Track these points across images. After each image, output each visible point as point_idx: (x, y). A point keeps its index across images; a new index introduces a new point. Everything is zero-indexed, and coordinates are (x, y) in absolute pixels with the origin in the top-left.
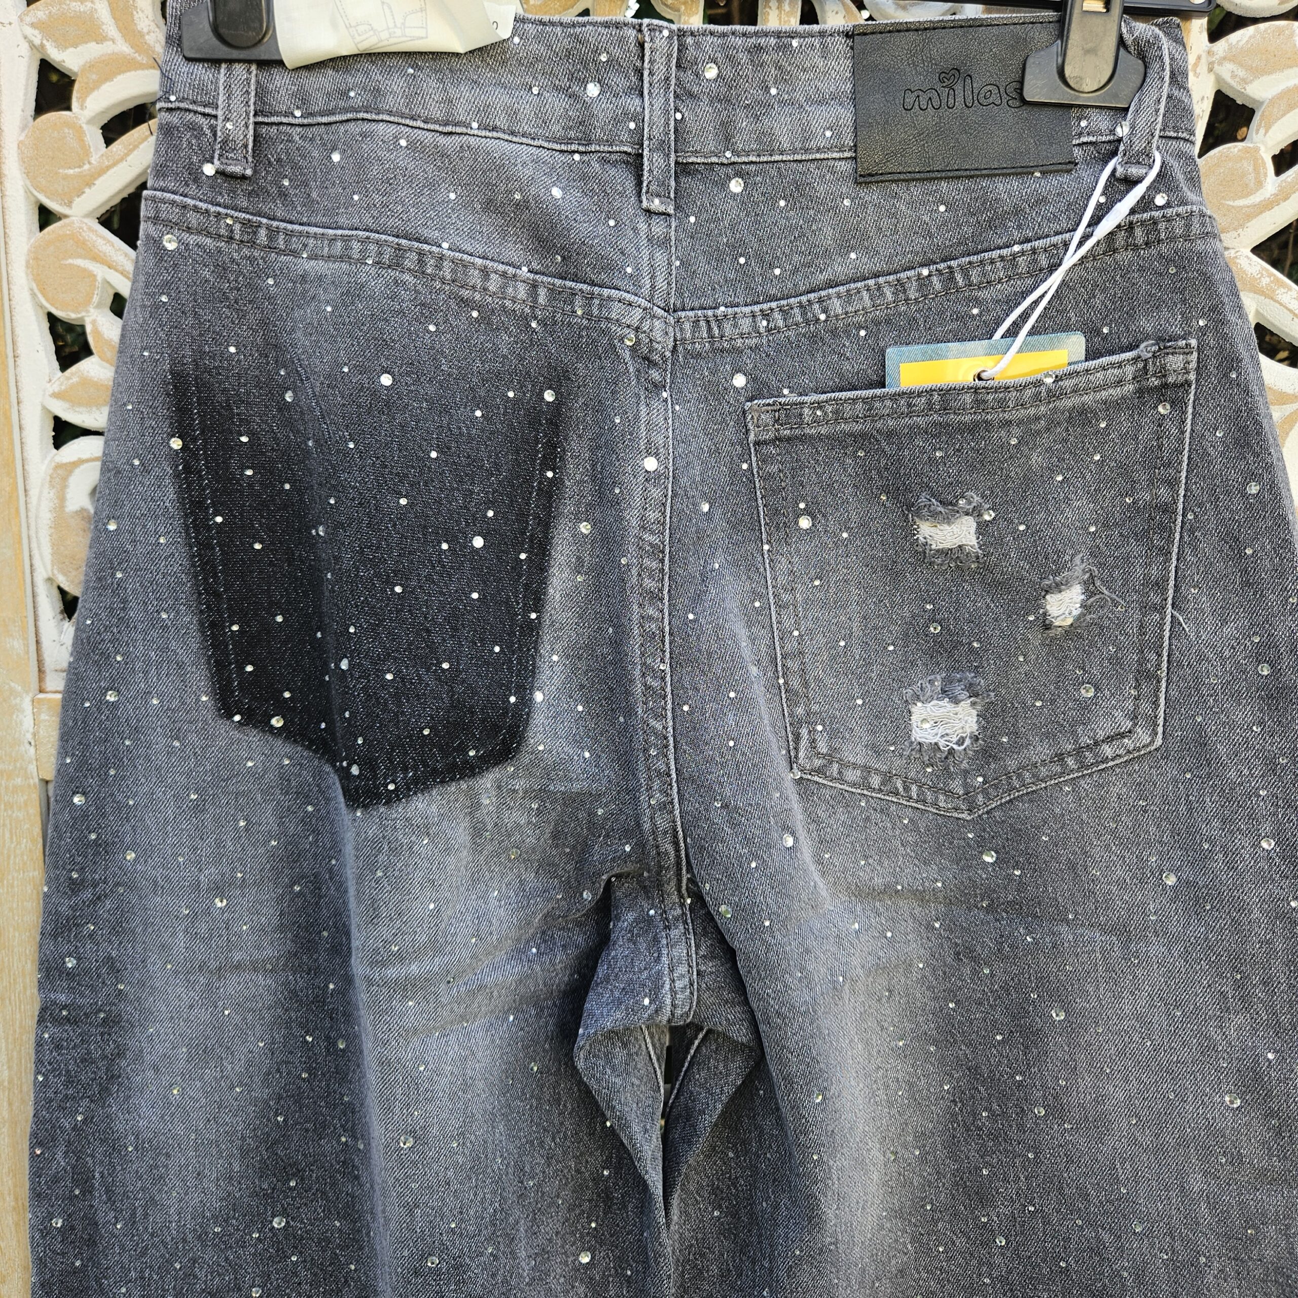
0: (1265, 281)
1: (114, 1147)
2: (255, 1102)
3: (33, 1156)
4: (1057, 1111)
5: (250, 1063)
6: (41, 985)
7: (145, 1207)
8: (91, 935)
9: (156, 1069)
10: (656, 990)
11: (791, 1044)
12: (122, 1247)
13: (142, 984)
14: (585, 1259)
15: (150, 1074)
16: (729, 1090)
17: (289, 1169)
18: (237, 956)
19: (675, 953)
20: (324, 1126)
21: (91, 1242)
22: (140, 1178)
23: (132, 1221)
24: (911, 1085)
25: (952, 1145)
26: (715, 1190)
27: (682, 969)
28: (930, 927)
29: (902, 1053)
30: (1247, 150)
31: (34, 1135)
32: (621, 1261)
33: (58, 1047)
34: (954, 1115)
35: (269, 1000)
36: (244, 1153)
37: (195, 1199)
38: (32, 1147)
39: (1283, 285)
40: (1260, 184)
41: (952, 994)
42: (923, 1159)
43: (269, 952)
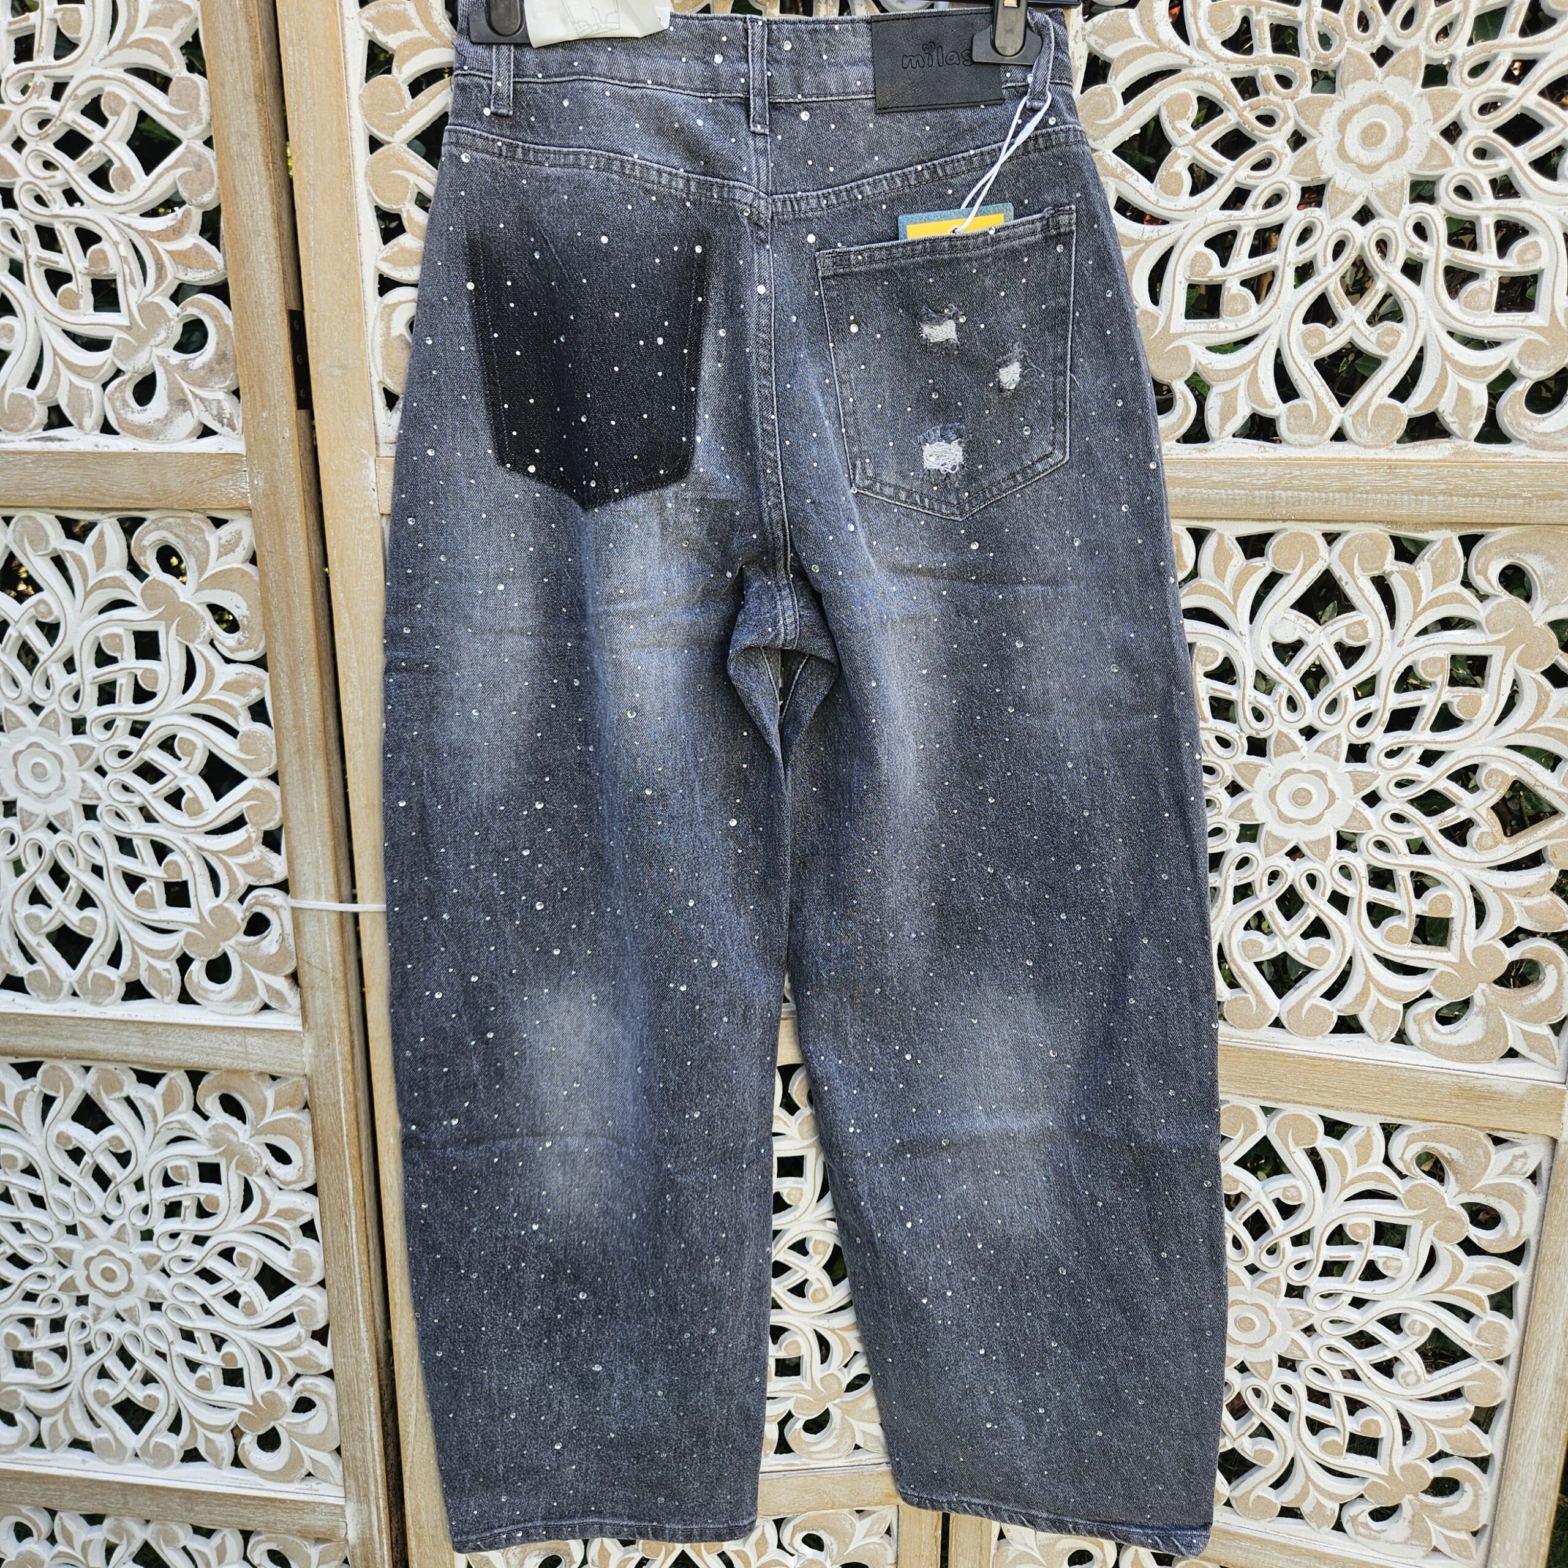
0: (1119, 170)
1: (434, 753)
2: (523, 722)
3: (385, 759)
4: (1021, 706)
5: (520, 696)
6: (386, 647)
7: (456, 793)
8: (420, 611)
9: (462, 700)
10: (775, 624)
11: (857, 649)
12: (442, 821)
13: (451, 643)
14: (733, 823)
15: (458, 705)
16: (820, 698)
17: (544, 769)
18: (512, 624)
19: (785, 603)
20: (566, 739)
21: (422, 820)
22: (453, 774)
23: (447, 804)
24: (932, 700)
25: (959, 742)
26: (813, 774)
27: (790, 613)
28: (940, 595)
29: (926, 678)
30: (1106, 89)
31: (385, 745)
32: (756, 823)
33: (400, 687)
34: (959, 721)
35: (530, 654)
36: (518, 755)
37: (487, 786)
38: (385, 754)
39: (1129, 172)
40: (1113, 110)
41: (955, 638)
42: (941, 751)
43: (530, 622)
